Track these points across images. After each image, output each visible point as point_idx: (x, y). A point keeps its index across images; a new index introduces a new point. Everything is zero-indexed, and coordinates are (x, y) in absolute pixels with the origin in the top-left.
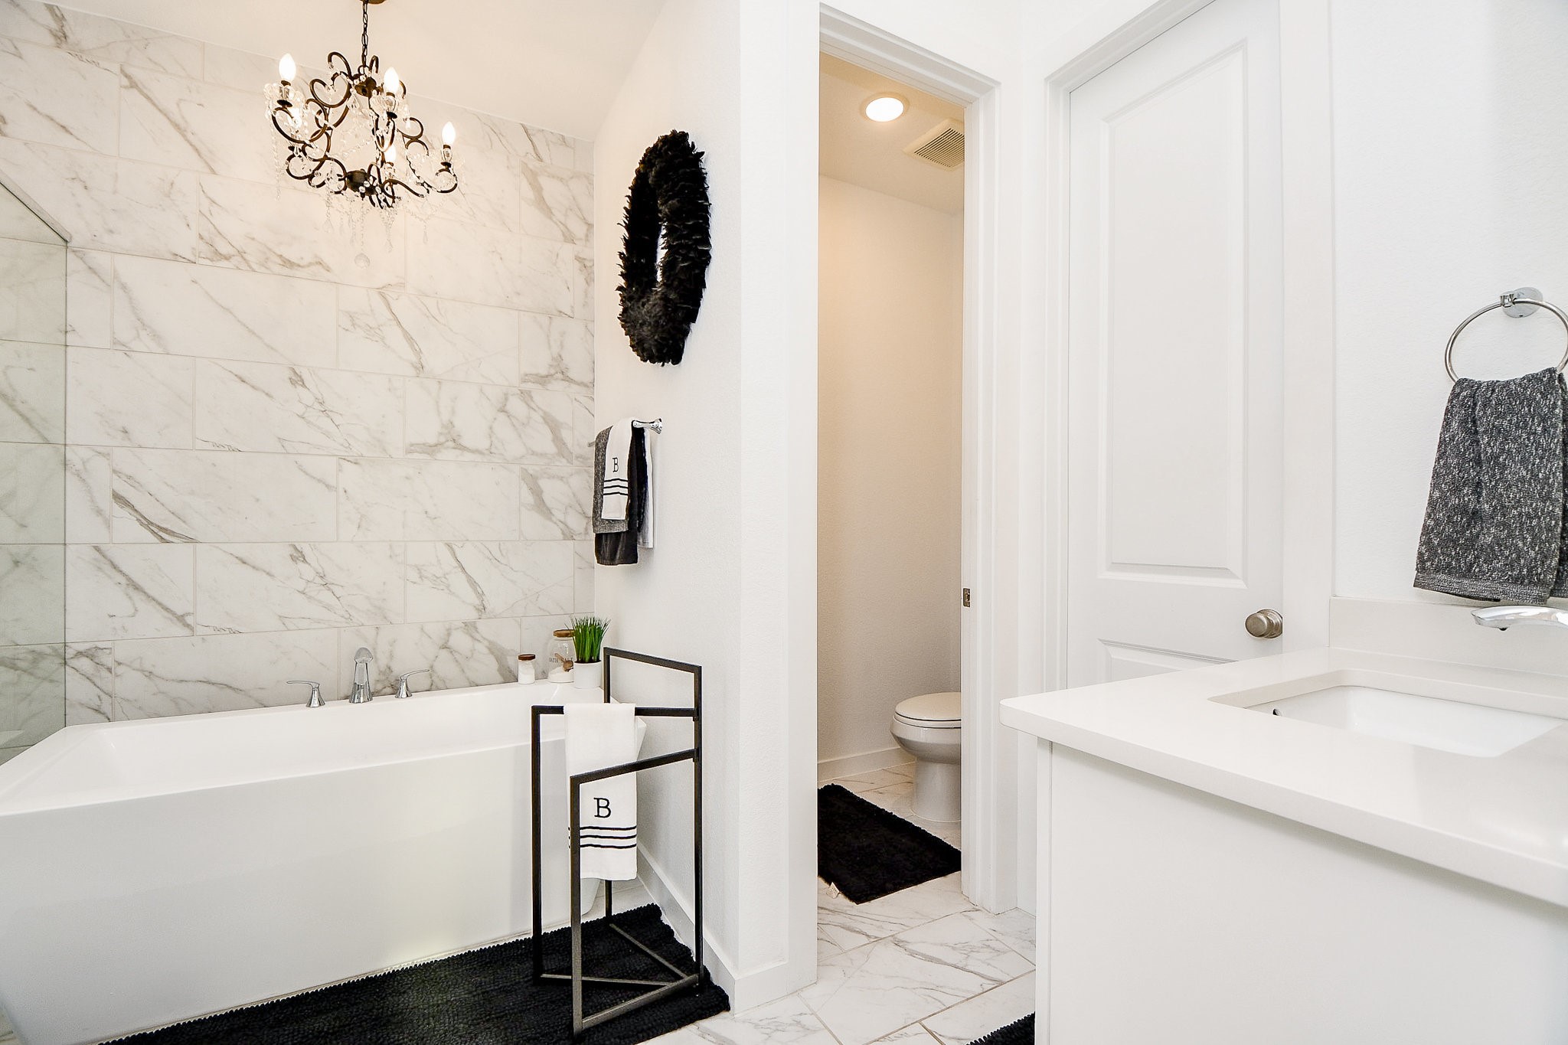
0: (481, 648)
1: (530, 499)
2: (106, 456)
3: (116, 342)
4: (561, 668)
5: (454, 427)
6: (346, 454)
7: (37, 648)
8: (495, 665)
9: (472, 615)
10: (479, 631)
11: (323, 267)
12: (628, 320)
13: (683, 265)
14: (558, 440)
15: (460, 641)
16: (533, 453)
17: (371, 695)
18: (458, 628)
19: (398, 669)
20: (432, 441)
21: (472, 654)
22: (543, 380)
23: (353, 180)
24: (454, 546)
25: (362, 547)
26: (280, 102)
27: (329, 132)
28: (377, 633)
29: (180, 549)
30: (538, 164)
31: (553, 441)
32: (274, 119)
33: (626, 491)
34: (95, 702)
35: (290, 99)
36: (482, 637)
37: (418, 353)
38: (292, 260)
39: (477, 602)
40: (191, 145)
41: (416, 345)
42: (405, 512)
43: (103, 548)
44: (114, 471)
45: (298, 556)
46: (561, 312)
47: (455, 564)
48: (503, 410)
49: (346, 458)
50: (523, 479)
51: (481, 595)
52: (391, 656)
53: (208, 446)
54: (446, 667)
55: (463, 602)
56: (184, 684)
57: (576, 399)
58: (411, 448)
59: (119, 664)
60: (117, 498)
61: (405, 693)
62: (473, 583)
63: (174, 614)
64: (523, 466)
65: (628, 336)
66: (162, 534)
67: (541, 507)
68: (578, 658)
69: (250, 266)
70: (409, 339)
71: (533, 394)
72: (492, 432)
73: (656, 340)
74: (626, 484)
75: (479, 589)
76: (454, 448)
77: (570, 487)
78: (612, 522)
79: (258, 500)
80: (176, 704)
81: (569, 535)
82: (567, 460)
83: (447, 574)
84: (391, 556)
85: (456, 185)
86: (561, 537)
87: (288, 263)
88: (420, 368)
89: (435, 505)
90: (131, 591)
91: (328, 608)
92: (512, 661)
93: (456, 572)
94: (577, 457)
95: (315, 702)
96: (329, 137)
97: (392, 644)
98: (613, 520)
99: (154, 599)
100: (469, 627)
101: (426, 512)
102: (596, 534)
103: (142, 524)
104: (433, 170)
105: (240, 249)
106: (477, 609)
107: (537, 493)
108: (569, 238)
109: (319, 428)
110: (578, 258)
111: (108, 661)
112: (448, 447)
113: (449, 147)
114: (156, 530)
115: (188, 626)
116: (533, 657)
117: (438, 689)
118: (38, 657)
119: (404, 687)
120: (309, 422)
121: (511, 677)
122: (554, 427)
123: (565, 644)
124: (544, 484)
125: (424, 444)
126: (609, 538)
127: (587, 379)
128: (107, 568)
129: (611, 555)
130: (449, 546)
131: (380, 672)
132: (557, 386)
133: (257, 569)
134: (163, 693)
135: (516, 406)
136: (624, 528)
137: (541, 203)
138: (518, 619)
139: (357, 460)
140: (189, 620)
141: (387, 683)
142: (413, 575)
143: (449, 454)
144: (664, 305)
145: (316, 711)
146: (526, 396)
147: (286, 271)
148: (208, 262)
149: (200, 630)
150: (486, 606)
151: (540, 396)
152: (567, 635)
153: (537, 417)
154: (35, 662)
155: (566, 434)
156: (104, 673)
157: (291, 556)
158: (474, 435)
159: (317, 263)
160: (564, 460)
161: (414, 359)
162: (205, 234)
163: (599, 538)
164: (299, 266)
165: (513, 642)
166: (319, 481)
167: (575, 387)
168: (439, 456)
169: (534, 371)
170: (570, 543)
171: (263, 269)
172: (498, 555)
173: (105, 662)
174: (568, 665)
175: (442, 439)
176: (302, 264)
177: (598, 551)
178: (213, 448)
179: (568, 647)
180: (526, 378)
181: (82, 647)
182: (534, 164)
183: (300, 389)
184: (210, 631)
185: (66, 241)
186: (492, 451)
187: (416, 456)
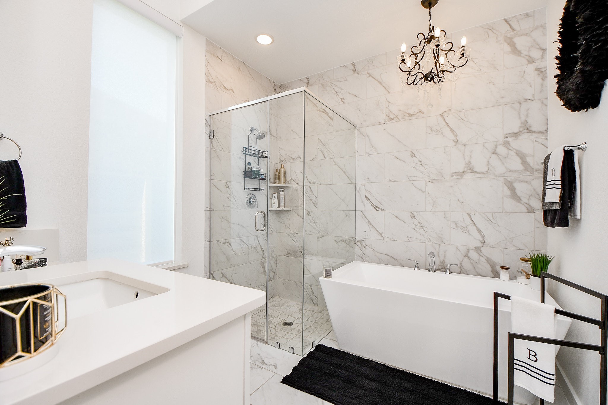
0: (483, 260)
1: (508, 192)
2: (364, 186)
3: (366, 153)
4: (524, 277)
5: (471, 163)
6: (429, 179)
7: (350, 238)
8: (489, 268)
9: (479, 245)
10: (482, 252)
11: (421, 113)
12: (561, 93)
13: (594, 47)
14: (524, 163)
15: (473, 255)
16: (510, 171)
17: (436, 270)
18: (472, 250)
19: (447, 262)
20: (461, 170)
21: (479, 262)
22: (516, 135)
23: (426, 77)
24: (471, 214)
25: (434, 213)
26: (401, 61)
27: (419, 63)
28: (440, 247)
29: (380, 212)
30: (513, 33)
31: (522, 164)
32: (400, 67)
33: (560, 186)
34: (361, 256)
35: (405, 58)
36: (484, 255)
37: (456, 135)
38: (412, 114)
39: (481, 239)
40: (384, 87)
41: (455, 133)
42: (450, 200)
43: (363, 212)
44: (366, 190)
45: (413, 216)
46: (527, 99)
47: (471, 222)
48: (494, 153)
49: (429, 180)
50: (504, 184)
51: (483, 236)
52: (445, 257)
53: (388, 181)
54: (467, 264)
55: (475, 238)
56: (381, 254)
57: (535, 141)
58: (453, 175)
59: (367, 245)
60: (366, 197)
61: (448, 272)
62: (479, 231)
63: (379, 232)
64: (505, 177)
65: (562, 101)
66: (376, 208)
67: (515, 196)
68: (533, 274)
69: (399, 120)
70: (452, 131)
71: (510, 143)
72: (489, 163)
73: (578, 98)
74: (560, 183)
75: (482, 233)
76: (471, 173)
77: (532, 186)
78: (552, 204)
79: (401, 197)
80: (379, 260)
81: (531, 210)
82: (530, 172)
83: (468, 226)
84: (445, 218)
85: (467, 61)
86: (526, 211)
87: (410, 115)
88: (456, 142)
89: (463, 197)
90: (369, 224)
91: (422, 235)
92: (498, 268)
93: (471, 226)
94: (536, 170)
95: (417, 269)
96: (419, 65)
97: (445, 251)
98: (552, 203)
99: (374, 228)
100: (478, 250)
101: (459, 200)
102: (544, 210)
103: (372, 205)
104: (457, 59)
105: (397, 115)
106: (481, 242)
107: (513, 190)
108: (531, 61)
109: (420, 171)
110: (536, 69)
111: (364, 244)
112: (468, 173)
113: (464, 47)
114: (375, 207)
115: (382, 236)
116: (509, 269)
117: (464, 273)
118: (350, 241)
119: (448, 269)
120: (416, 169)
121: (497, 275)
122: (522, 156)
123: (527, 265)
124: (517, 185)
125: (458, 172)
126: (550, 212)
127: (543, 129)
128: (364, 217)
129: (551, 222)
130: (469, 214)
131: (441, 262)
132: (525, 136)
133: (401, 220)
134: (376, 256)
135: (502, 150)
136: (558, 207)
137: (516, 51)
138: (502, 249)
139: (432, 181)
140: (383, 235)
141: (443, 267)
142: (454, 226)
143: (469, 175)
144: (581, 76)
145: (416, 271)
146: (506, 144)
147: (410, 118)
148: (388, 122)
149: (385, 238)
150: (485, 241)
151: (515, 144)
152: (527, 261)
153: (512, 153)
154: (349, 242)
155: (529, 160)
156: (363, 247)
157: (411, 216)
158: (480, 165)
159: (419, 112)
160: (528, 173)
161: (454, 138)
162: (387, 114)
163: (545, 213)
164: (414, 115)
165: (499, 259)
166: (420, 190)
167: (535, 135)
168: (465, 177)
169: (511, 132)
170: (532, 214)
171: (403, 120)
172: (491, 218)
173: (363, 245)
174: (528, 276)
175: (466, 169)
176: (414, 114)
177: (545, 219)
178: (389, 181)
179: (528, 266)
180: (507, 136)
181: (359, 239)
182: (510, 34)
183: (414, 158)
184: (388, 239)
185: (356, 127)
186: (489, 172)
187: (455, 177)
